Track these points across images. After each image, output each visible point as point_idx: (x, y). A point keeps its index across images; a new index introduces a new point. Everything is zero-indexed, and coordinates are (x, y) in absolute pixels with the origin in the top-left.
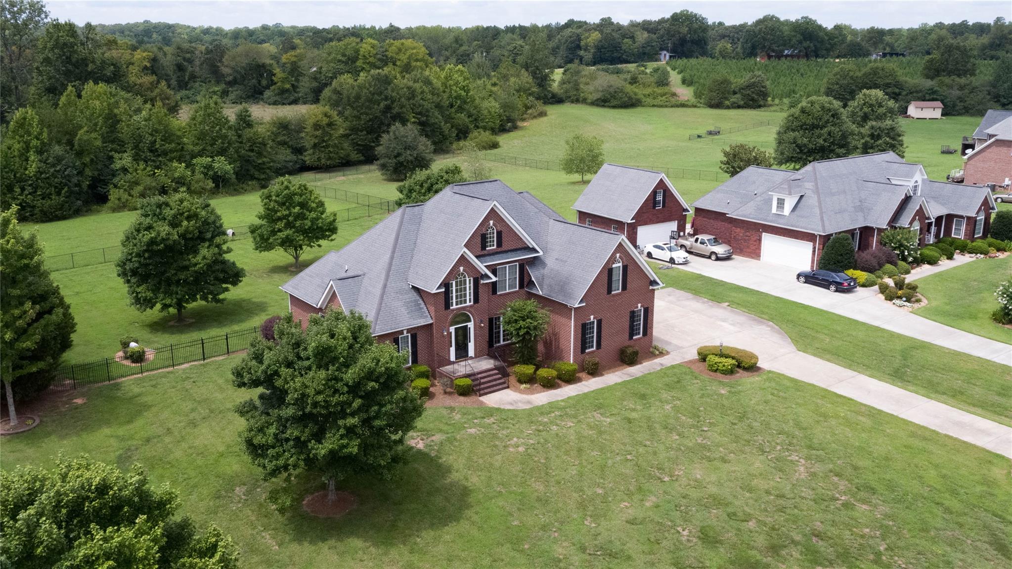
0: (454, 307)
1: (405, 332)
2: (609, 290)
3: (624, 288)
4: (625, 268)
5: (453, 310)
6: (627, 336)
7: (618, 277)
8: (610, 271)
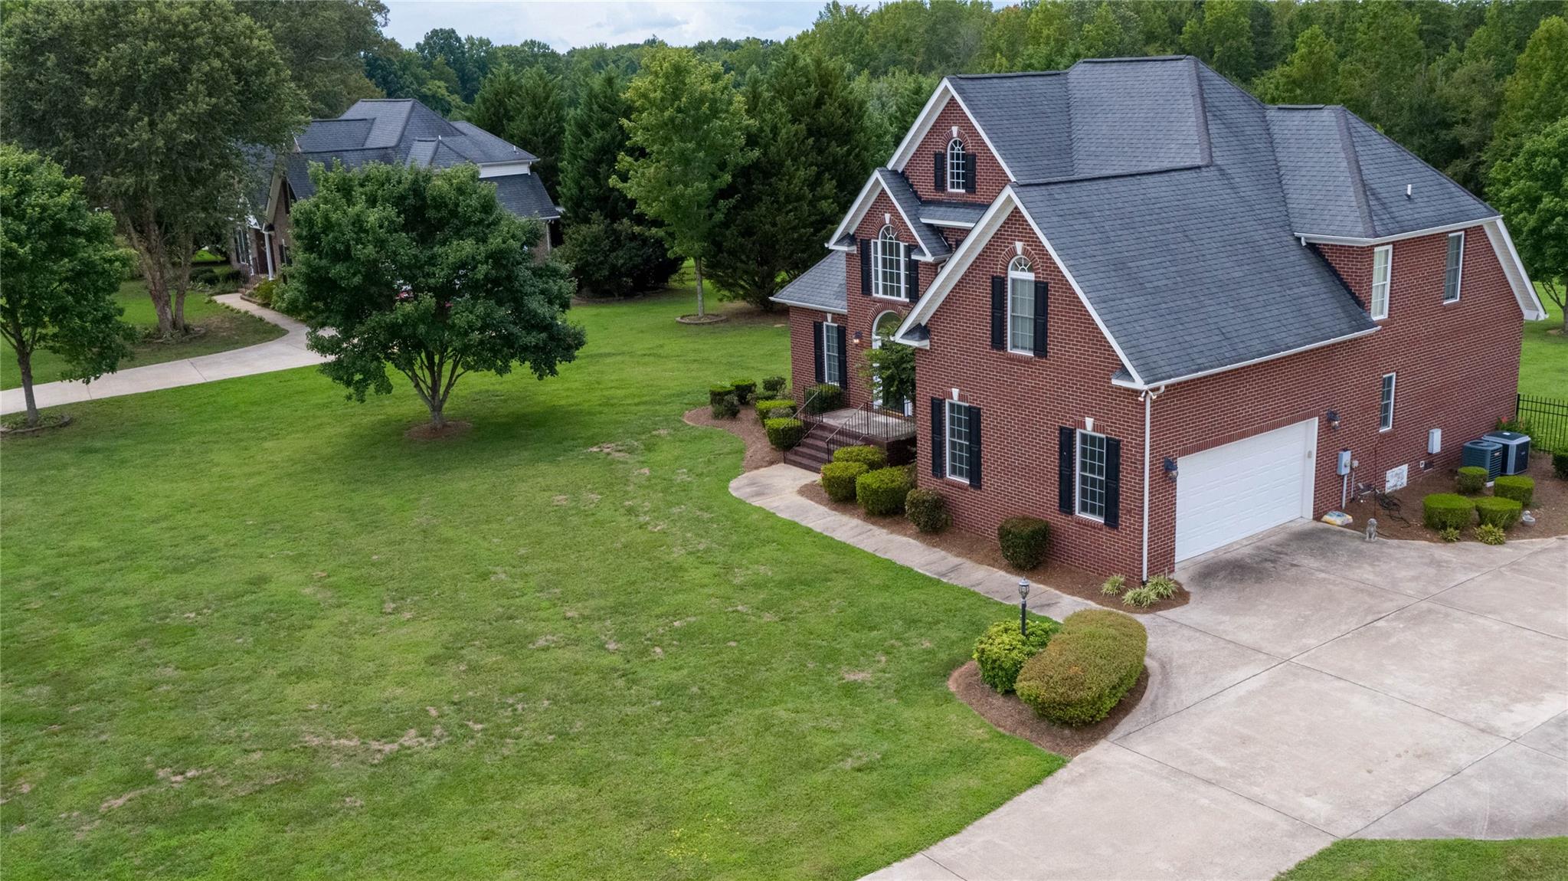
0: (880, 295)
1: (829, 317)
2: (998, 340)
3: (1040, 347)
4: (1041, 291)
5: (875, 301)
6: (1052, 493)
7: (1020, 308)
8: (999, 286)
